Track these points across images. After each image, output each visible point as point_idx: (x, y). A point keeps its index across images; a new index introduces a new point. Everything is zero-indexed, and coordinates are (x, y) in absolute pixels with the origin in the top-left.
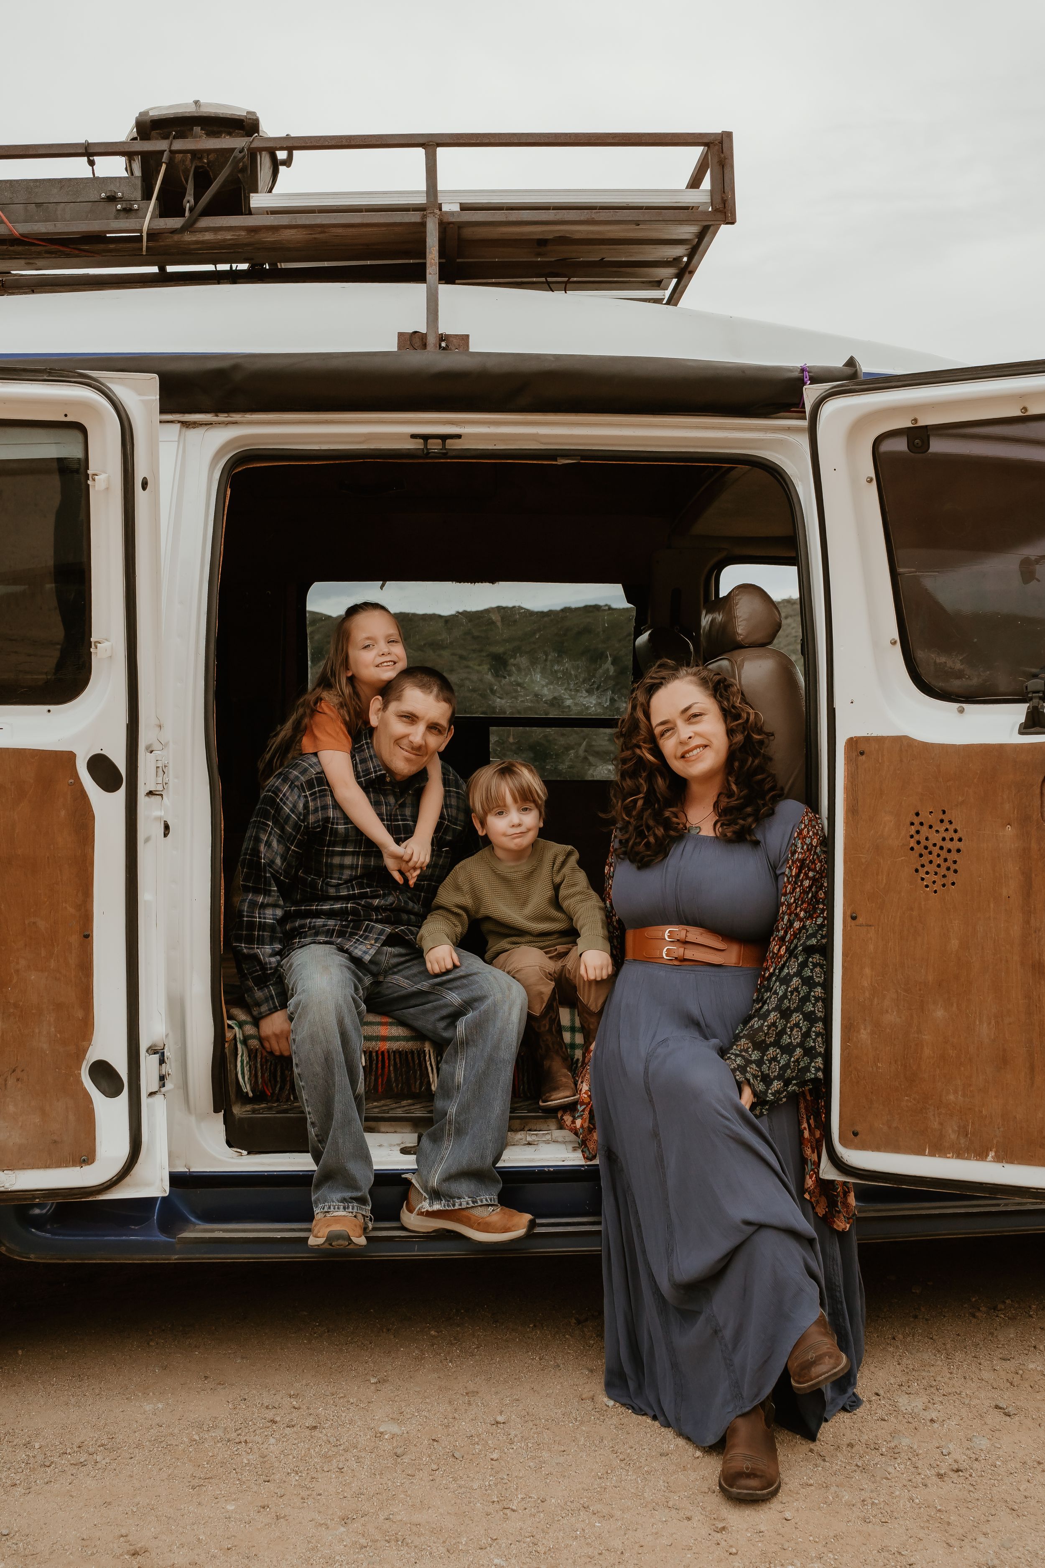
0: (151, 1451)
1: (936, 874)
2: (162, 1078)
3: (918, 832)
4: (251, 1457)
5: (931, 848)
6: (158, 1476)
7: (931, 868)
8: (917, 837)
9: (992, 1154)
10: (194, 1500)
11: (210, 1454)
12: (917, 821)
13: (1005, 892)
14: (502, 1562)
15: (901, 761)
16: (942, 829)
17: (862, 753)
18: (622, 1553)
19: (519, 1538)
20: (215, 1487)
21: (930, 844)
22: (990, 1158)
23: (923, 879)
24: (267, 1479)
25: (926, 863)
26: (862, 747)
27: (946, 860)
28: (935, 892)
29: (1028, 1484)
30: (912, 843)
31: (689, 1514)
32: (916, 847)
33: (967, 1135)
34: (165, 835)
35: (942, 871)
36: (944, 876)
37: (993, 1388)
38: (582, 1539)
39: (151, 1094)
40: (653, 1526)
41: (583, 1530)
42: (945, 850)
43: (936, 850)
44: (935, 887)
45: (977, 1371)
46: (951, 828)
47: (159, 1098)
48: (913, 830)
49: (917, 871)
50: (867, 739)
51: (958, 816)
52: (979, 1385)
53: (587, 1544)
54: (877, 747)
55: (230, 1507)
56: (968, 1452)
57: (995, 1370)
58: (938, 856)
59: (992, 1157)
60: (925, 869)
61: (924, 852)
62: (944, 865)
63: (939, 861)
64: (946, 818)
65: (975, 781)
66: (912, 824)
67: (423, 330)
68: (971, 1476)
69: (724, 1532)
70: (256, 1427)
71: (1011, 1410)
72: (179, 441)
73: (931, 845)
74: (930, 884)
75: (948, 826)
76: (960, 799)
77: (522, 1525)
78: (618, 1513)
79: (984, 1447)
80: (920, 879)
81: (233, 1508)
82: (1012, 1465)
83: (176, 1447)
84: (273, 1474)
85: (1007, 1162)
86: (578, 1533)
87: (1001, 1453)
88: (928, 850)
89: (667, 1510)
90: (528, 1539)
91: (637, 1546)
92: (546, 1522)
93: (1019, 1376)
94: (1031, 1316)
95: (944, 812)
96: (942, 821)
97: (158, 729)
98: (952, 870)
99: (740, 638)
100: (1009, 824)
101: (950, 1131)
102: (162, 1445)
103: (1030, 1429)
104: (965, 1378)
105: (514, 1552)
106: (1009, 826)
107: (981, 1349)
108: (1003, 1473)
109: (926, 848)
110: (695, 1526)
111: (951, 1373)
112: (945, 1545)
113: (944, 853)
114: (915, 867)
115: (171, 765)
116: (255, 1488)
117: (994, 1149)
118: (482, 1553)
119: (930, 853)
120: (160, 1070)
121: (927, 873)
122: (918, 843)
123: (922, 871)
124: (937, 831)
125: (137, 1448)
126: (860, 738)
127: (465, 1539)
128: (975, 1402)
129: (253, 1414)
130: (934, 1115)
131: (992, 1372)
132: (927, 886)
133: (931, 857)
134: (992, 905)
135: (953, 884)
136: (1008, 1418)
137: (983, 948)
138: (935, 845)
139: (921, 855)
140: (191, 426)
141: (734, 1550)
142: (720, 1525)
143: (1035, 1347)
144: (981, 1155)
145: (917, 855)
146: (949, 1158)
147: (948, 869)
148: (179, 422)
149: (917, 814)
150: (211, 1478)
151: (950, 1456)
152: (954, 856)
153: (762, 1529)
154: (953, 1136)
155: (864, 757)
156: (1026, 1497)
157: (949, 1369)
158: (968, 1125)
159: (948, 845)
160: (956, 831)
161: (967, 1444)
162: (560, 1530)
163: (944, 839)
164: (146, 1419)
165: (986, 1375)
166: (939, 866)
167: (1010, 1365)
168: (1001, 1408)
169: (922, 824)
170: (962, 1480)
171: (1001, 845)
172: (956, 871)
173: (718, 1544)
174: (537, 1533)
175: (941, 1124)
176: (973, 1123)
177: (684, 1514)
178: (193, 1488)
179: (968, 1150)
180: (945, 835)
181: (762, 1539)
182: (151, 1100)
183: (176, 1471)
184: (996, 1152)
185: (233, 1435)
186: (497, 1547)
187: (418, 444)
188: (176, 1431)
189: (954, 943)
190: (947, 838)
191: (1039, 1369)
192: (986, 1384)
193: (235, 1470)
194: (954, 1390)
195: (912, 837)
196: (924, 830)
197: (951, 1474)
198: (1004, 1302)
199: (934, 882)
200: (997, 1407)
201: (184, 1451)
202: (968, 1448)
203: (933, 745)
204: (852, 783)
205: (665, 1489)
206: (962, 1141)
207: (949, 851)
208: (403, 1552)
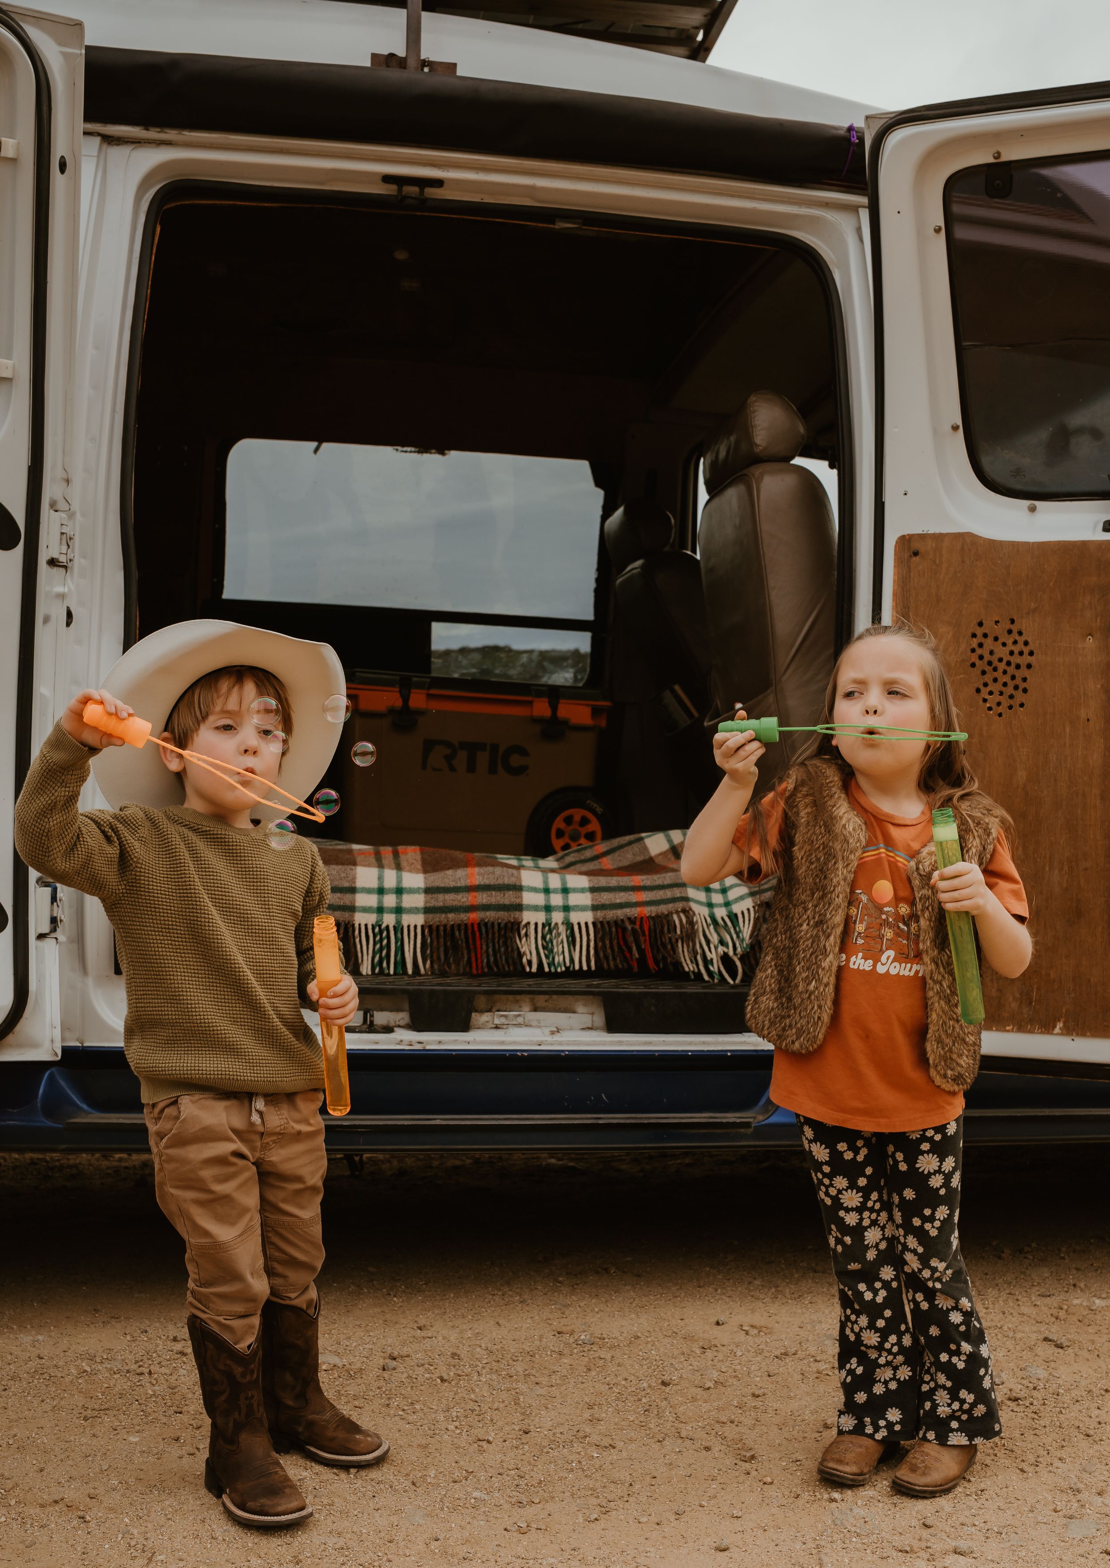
0: (29, 1383)
1: (1001, 693)
2: (54, 920)
3: (981, 645)
4: (156, 1388)
5: (996, 663)
6: (40, 1408)
7: (996, 687)
8: (979, 651)
9: (1060, 1025)
10: (87, 1432)
11: (106, 1385)
12: (980, 632)
13: (1083, 714)
14: (483, 1495)
15: (963, 561)
16: (1010, 642)
17: (916, 554)
18: (631, 1485)
19: (501, 1471)
20: (113, 1419)
21: (994, 659)
22: (1057, 1030)
23: (985, 701)
24: (179, 1410)
25: (990, 682)
26: (916, 546)
27: (1013, 677)
28: (1000, 715)
29: (1098, 1411)
30: (974, 658)
31: (707, 1444)
32: (978, 662)
33: (1031, 1003)
34: (68, 625)
35: (1009, 690)
36: (1011, 697)
37: (1038, 1322)
38: (580, 1471)
39: (41, 937)
40: (664, 1456)
41: (580, 1462)
42: (1013, 665)
43: (1002, 666)
44: (1000, 709)
45: (1016, 1307)
46: (1021, 640)
47: (49, 943)
48: (974, 643)
49: (978, 691)
50: (923, 537)
51: (1029, 626)
52: (1020, 1319)
53: (586, 1476)
54: (934, 545)
55: (134, 1439)
56: (1024, 1382)
57: (1035, 1305)
58: (1005, 672)
59: (1060, 1028)
60: (989, 689)
61: (988, 669)
62: (1011, 684)
63: (1007, 678)
64: (1015, 628)
65: (1051, 584)
66: (974, 635)
67: (401, 52)
68: (1032, 1404)
69: (753, 1462)
70: (161, 1359)
71: (1063, 1341)
72: (98, 157)
73: (997, 659)
74: (994, 706)
75: (1017, 638)
76: (1033, 605)
77: (503, 1458)
78: (620, 1445)
79: (1041, 1377)
80: (981, 700)
81: (137, 1439)
82: (1075, 1393)
83: (62, 1379)
84: (186, 1405)
85: (1077, 1035)
86: (574, 1465)
87: (1060, 1381)
88: (993, 666)
89: (680, 1441)
90: (513, 1472)
91: (648, 1479)
92: (532, 1454)
93: (1064, 1311)
94: (1063, 1258)
95: (1012, 621)
96: (1010, 632)
97: (65, 484)
98: (1020, 689)
99: (757, 450)
100: (1090, 635)
101: (1011, 999)
102: (44, 1376)
103: (1088, 1360)
104: (1004, 1313)
105: (496, 1485)
106: (1090, 637)
107: (1014, 1286)
108: (1069, 1401)
109: (990, 663)
110: (716, 1456)
111: (987, 1309)
112: (1018, 1471)
113: (1011, 670)
114: (976, 685)
115: (77, 540)
116: (164, 1420)
117: (1062, 1020)
118: (457, 1486)
119: (995, 669)
120: (52, 910)
121: (991, 693)
122: (981, 657)
123: (984, 692)
124: (1004, 644)
125: (12, 1380)
126: (913, 535)
127: (434, 1472)
128: (1019, 1335)
129: (157, 1346)
130: (992, 980)
131: (1032, 1308)
132: (990, 709)
133: (996, 674)
134: (1068, 730)
135: (1022, 705)
136: (1060, 1350)
137: (1055, 780)
138: (1000, 660)
139: (984, 673)
140: (113, 143)
141: (769, 1480)
142: (748, 1454)
143: (1074, 1285)
144: (1047, 1027)
145: (979, 672)
146: (1008, 1031)
147: (1016, 688)
148: (99, 134)
149: (980, 624)
150: (108, 1409)
151: (1004, 1385)
152: (1024, 672)
153: (800, 1458)
154: (1014, 1005)
155: (918, 558)
156: (1100, 1423)
157: (983, 1304)
158: (1033, 991)
159: (1016, 659)
160: (1026, 643)
161: (1020, 1374)
162: (551, 1463)
163: (1012, 653)
164: (22, 1351)
165: (1025, 1310)
166: (1005, 684)
167: (1053, 1301)
168: (1050, 1340)
169: (985, 636)
170: (1021, 1409)
171: (1080, 659)
172: (1025, 691)
173: (749, 1473)
174: (522, 1465)
175: (1000, 990)
176: (1038, 989)
177: (701, 1445)
178: (86, 1419)
179: (1031, 1021)
180: (1013, 648)
181: (801, 1468)
182: (40, 943)
183: (63, 1403)
184: (1064, 1023)
185: (134, 1367)
186: (475, 1480)
187: (389, 190)
188: (61, 1363)
189: (1021, 776)
190: (1016, 652)
191: (1085, 1304)
192: (1028, 1319)
193: (137, 1401)
194: (993, 1324)
195: (973, 651)
196: (989, 643)
197: (1009, 1403)
198: (1029, 1246)
199: (999, 704)
200: (1046, 1339)
201: (71, 1382)
202: (1023, 1378)
203: (1001, 544)
204: (903, 589)
205: (674, 1420)
206: (1025, 1010)
207: (1018, 667)
208: (357, 1485)
